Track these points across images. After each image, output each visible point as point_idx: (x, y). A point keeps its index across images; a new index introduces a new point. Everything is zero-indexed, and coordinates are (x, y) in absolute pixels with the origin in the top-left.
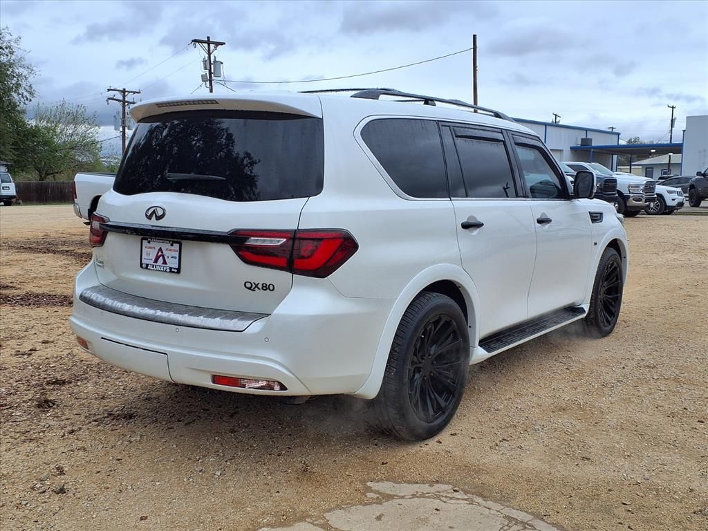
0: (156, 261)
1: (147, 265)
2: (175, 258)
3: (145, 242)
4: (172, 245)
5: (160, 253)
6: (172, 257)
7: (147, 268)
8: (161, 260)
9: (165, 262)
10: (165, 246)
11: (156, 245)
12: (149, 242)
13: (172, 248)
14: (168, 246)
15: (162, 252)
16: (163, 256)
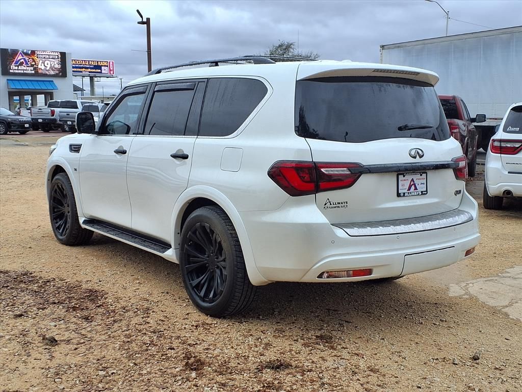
0: (409, 189)
1: (404, 194)
2: (424, 184)
3: (401, 177)
4: (421, 175)
5: (412, 183)
6: (422, 184)
7: (404, 196)
8: (413, 187)
9: (416, 189)
10: (416, 177)
11: (409, 177)
12: (404, 176)
13: (421, 177)
14: (418, 176)
15: (414, 182)
16: (415, 185)
